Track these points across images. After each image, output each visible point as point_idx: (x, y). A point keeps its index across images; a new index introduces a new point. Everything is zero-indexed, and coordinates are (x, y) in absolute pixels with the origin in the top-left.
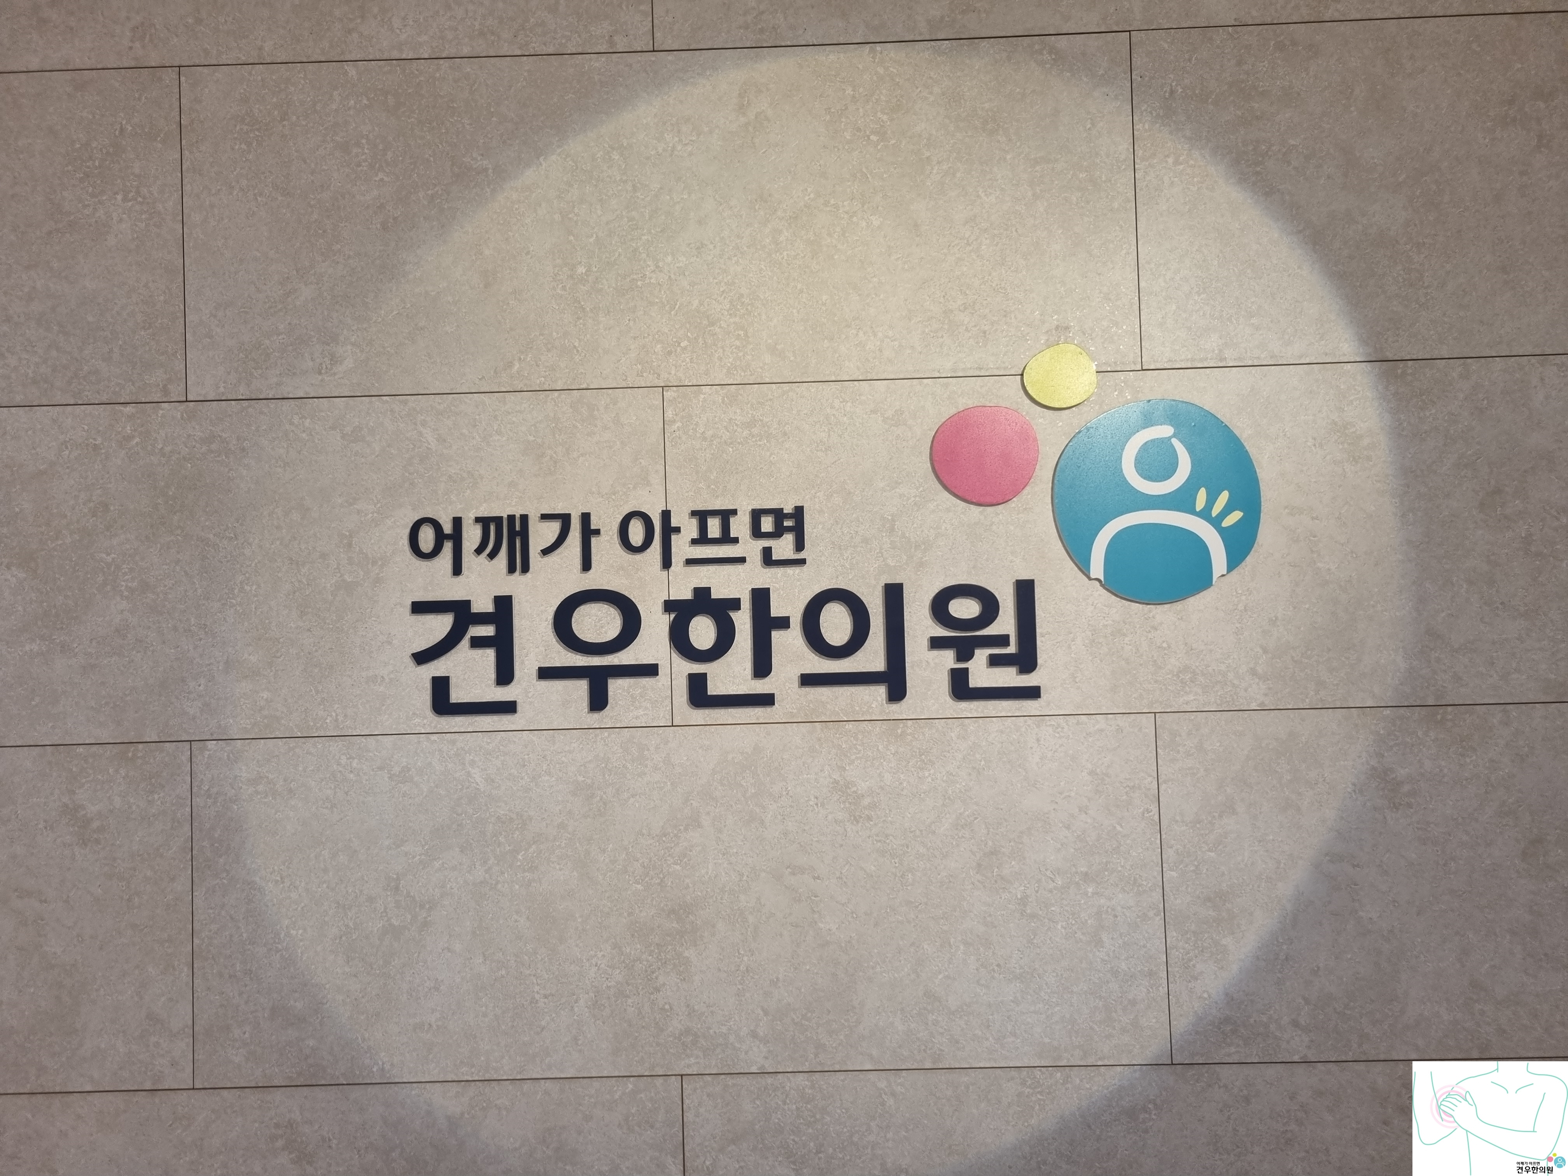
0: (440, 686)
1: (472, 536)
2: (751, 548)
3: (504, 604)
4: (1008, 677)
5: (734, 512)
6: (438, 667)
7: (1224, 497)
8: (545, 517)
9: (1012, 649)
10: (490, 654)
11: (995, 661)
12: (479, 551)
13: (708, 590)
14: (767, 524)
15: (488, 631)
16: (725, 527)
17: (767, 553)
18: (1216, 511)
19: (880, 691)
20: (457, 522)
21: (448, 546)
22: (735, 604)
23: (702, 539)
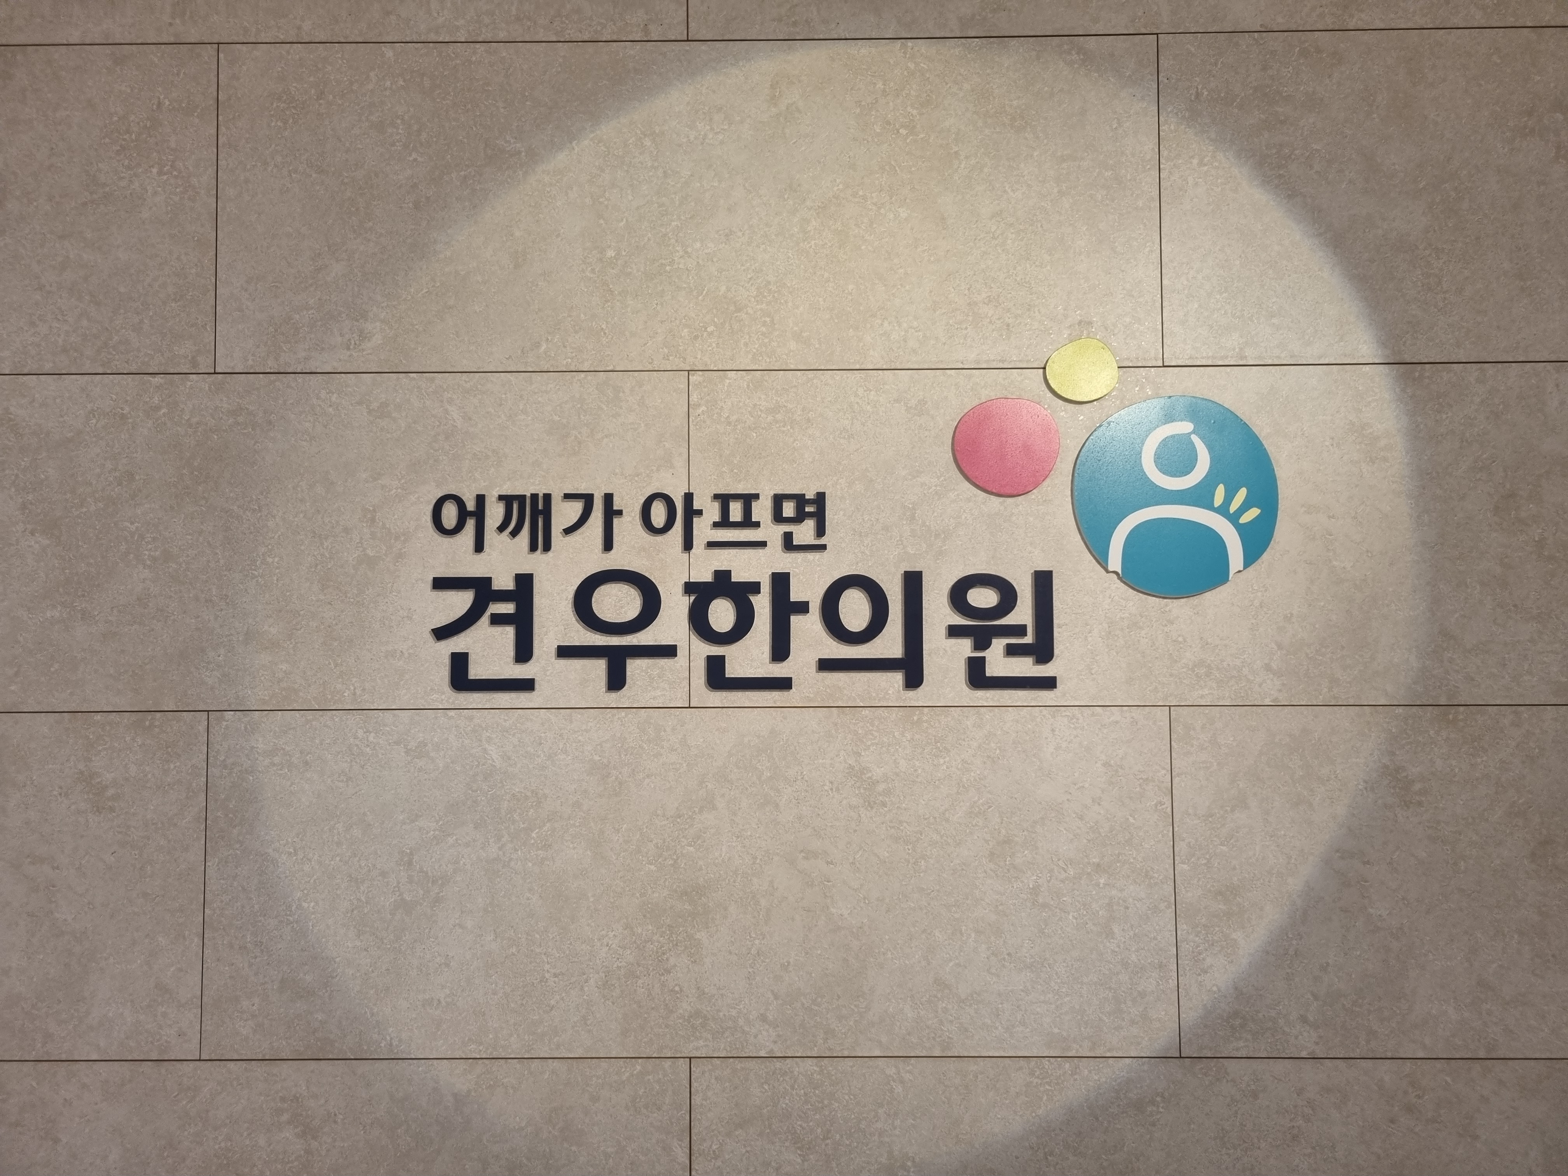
0: (459, 662)
1: (495, 513)
2: (772, 533)
3: (525, 582)
4: (1024, 667)
5: (756, 496)
6: (458, 643)
7: (1242, 494)
8: (568, 497)
9: (1029, 639)
10: (509, 632)
11: (1012, 651)
12: (501, 529)
13: (728, 573)
14: (789, 509)
15: (508, 608)
16: (747, 511)
17: (788, 538)
18: (1233, 508)
19: (897, 678)
20: (481, 500)
21: (470, 524)
22: (755, 587)
23: (724, 522)
